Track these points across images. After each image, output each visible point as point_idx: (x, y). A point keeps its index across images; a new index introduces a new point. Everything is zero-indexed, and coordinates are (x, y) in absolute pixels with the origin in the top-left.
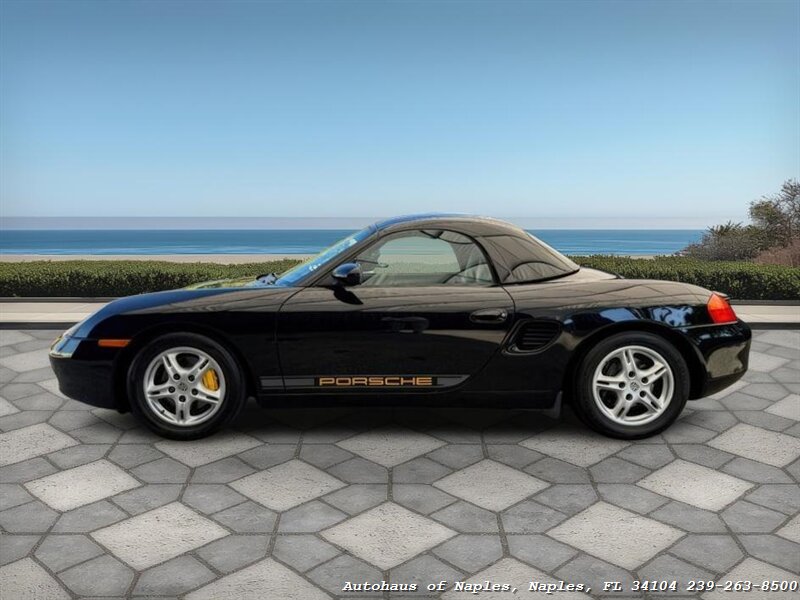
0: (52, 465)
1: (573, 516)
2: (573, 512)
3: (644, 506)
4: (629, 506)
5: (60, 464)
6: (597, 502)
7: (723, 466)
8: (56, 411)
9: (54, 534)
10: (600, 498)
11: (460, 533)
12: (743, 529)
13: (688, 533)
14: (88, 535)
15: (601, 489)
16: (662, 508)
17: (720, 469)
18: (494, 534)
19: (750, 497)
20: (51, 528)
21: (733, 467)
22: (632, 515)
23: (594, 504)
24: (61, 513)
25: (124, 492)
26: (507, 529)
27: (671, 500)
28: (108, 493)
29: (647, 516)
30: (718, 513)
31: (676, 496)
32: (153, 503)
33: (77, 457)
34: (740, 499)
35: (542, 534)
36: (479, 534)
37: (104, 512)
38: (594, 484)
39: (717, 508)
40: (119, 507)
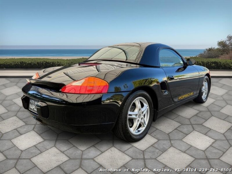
0: (18, 132)
1: (164, 152)
2: (164, 151)
3: (184, 148)
4: (180, 148)
5: (21, 132)
6: (171, 147)
7: (206, 133)
8: (18, 111)
9: (21, 159)
10: (172, 146)
11: (133, 159)
12: (211, 157)
13: (196, 159)
14: (30, 159)
15: (172, 142)
16: (189, 149)
17: (206, 134)
18: (142, 159)
19: (214, 145)
20: (20, 157)
21: (210, 134)
22: (181, 152)
23: (170, 148)
24: (22, 151)
25: (39, 143)
26: (146, 157)
27: (191, 146)
28: (35, 143)
29: (185, 152)
30: (204, 151)
31: (193, 145)
32: (48, 147)
33: (25, 129)
34: (211, 146)
35: (155, 159)
36: (138, 159)
37: (34, 151)
38: (170, 140)
39: (204, 149)
40: (38, 149)
